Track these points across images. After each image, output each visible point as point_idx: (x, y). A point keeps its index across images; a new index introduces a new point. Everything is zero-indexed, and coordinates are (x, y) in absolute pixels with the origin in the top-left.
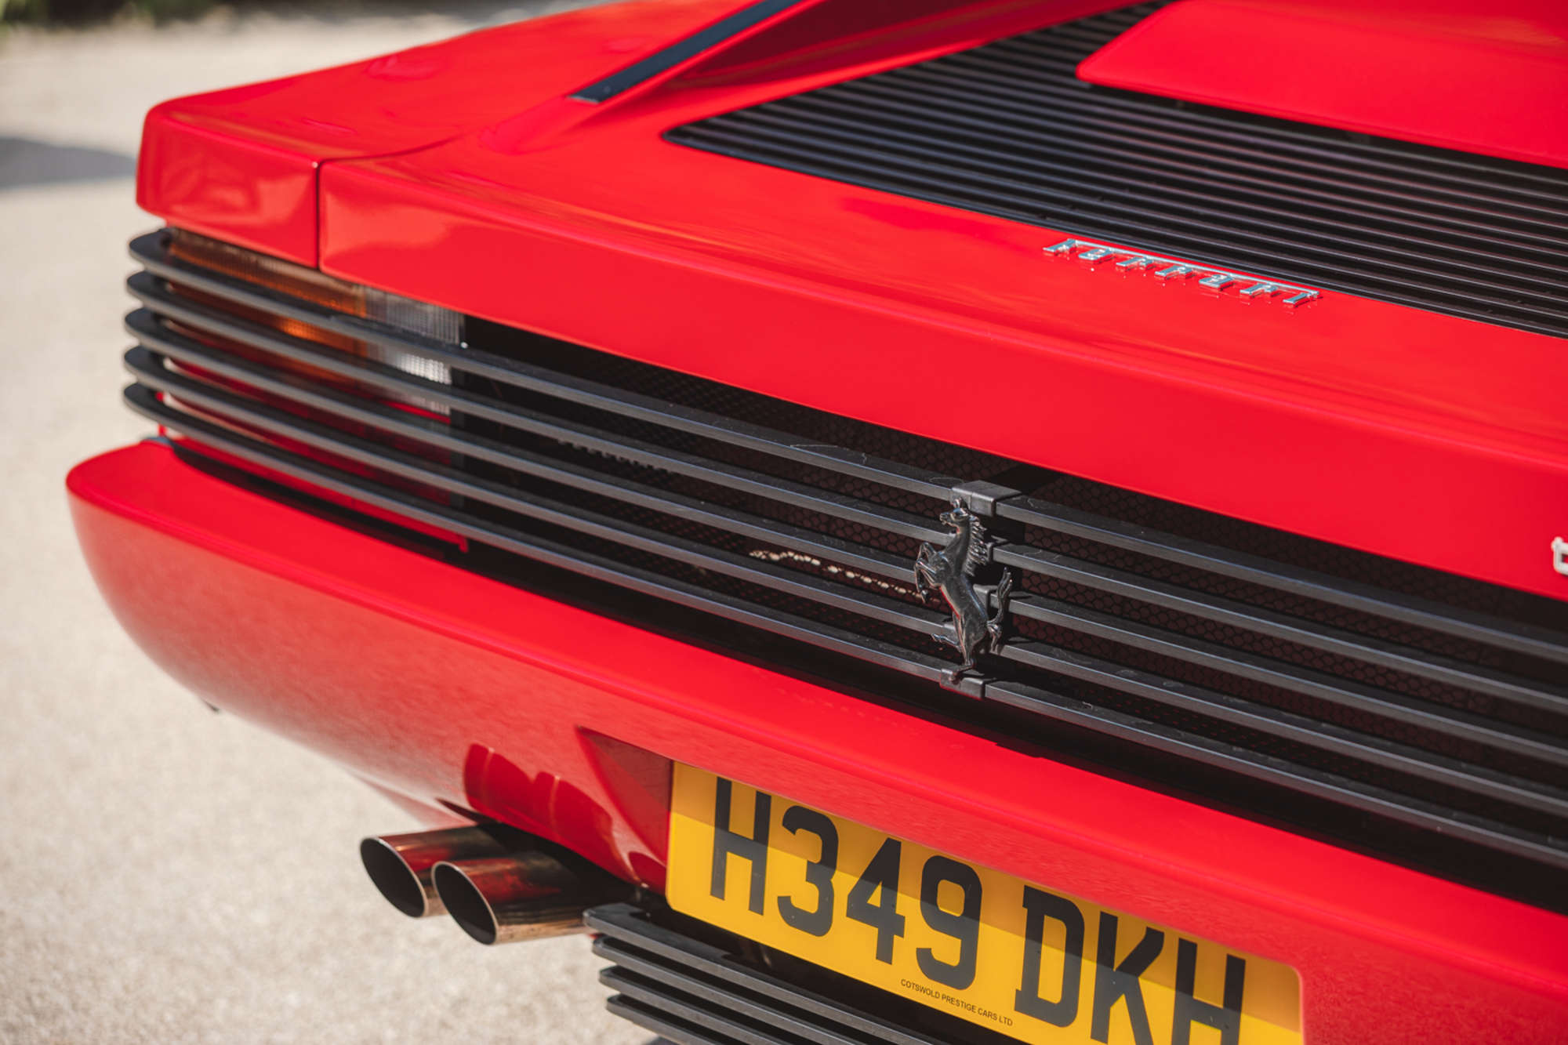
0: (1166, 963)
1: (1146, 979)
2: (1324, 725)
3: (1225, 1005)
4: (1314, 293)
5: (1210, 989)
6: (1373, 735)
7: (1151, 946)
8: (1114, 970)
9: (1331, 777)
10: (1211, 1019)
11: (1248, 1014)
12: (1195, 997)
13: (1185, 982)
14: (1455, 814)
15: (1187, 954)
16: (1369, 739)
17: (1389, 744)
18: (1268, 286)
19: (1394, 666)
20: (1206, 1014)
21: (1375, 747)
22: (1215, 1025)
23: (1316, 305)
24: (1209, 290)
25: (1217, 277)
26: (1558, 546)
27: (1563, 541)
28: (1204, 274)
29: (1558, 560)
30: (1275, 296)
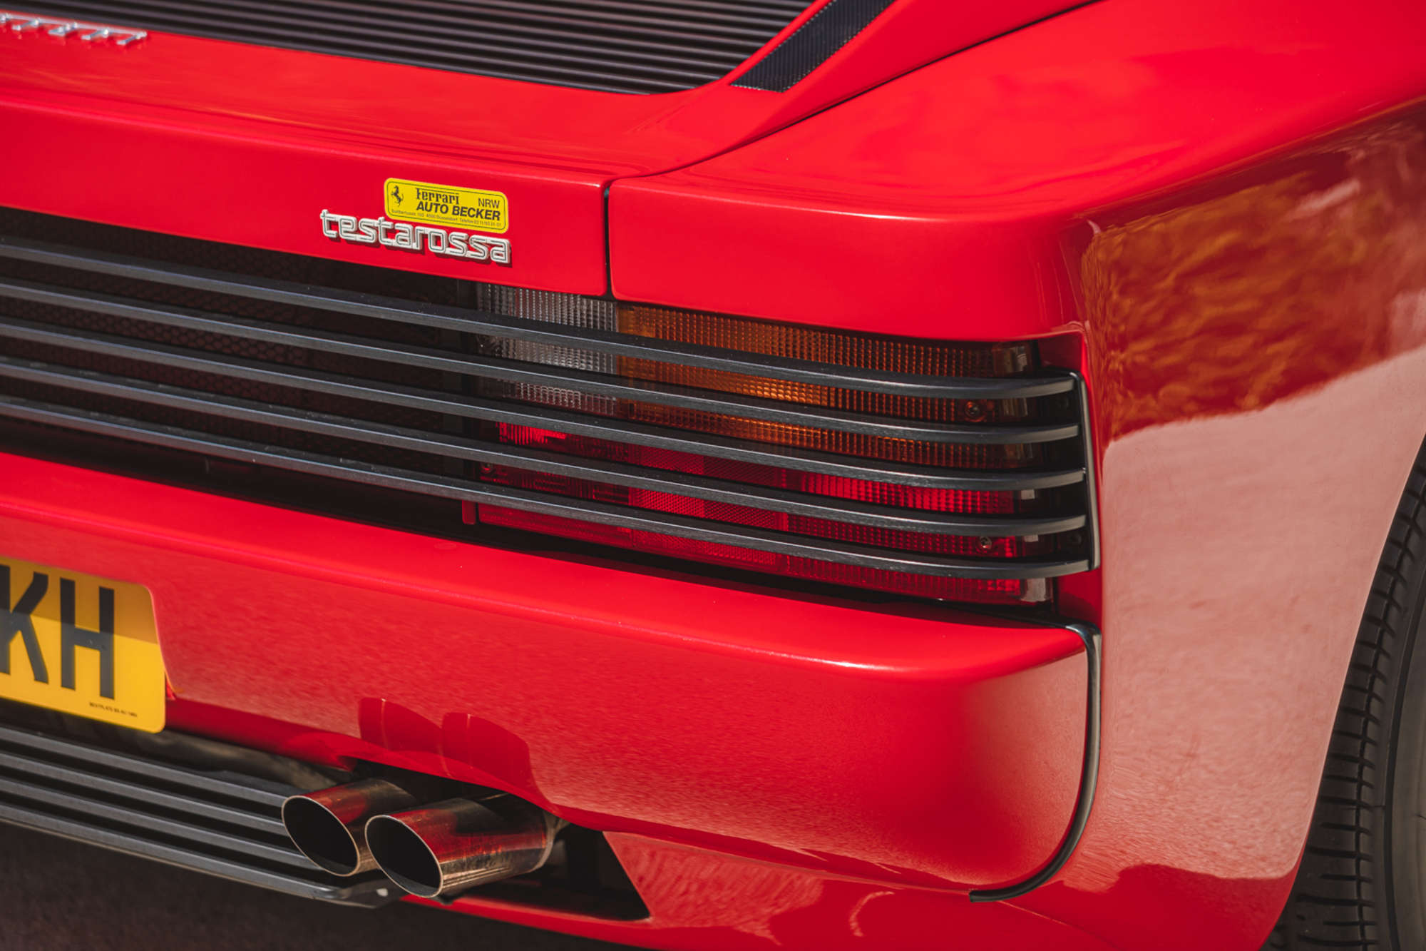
0: (52, 597)
1: (37, 615)
2: (160, 386)
3: (101, 629)
4: (141, 35)
5: (87, 619)
6: (200, 390)
7: (39, 585)
8: (11, 611)
9: (169, 428)
10: (91, 642)
11: (119, 634)
12: (77, 626)
13: (67, 616)
14: (267, 448)
15: (68, 589)
16: (195, 393)
17: (212, 396)
18: (106, 32)
19: (209, 329)
20: (87, 639)
21: (202, 398)
22: (93, 647)
23: (145, 44)
24: (54, 38)
25: (61, 28)
26: (326, 216)
27: (330, 212)
28: (53, 27)
29: (325, 226)
30: (112, 39)
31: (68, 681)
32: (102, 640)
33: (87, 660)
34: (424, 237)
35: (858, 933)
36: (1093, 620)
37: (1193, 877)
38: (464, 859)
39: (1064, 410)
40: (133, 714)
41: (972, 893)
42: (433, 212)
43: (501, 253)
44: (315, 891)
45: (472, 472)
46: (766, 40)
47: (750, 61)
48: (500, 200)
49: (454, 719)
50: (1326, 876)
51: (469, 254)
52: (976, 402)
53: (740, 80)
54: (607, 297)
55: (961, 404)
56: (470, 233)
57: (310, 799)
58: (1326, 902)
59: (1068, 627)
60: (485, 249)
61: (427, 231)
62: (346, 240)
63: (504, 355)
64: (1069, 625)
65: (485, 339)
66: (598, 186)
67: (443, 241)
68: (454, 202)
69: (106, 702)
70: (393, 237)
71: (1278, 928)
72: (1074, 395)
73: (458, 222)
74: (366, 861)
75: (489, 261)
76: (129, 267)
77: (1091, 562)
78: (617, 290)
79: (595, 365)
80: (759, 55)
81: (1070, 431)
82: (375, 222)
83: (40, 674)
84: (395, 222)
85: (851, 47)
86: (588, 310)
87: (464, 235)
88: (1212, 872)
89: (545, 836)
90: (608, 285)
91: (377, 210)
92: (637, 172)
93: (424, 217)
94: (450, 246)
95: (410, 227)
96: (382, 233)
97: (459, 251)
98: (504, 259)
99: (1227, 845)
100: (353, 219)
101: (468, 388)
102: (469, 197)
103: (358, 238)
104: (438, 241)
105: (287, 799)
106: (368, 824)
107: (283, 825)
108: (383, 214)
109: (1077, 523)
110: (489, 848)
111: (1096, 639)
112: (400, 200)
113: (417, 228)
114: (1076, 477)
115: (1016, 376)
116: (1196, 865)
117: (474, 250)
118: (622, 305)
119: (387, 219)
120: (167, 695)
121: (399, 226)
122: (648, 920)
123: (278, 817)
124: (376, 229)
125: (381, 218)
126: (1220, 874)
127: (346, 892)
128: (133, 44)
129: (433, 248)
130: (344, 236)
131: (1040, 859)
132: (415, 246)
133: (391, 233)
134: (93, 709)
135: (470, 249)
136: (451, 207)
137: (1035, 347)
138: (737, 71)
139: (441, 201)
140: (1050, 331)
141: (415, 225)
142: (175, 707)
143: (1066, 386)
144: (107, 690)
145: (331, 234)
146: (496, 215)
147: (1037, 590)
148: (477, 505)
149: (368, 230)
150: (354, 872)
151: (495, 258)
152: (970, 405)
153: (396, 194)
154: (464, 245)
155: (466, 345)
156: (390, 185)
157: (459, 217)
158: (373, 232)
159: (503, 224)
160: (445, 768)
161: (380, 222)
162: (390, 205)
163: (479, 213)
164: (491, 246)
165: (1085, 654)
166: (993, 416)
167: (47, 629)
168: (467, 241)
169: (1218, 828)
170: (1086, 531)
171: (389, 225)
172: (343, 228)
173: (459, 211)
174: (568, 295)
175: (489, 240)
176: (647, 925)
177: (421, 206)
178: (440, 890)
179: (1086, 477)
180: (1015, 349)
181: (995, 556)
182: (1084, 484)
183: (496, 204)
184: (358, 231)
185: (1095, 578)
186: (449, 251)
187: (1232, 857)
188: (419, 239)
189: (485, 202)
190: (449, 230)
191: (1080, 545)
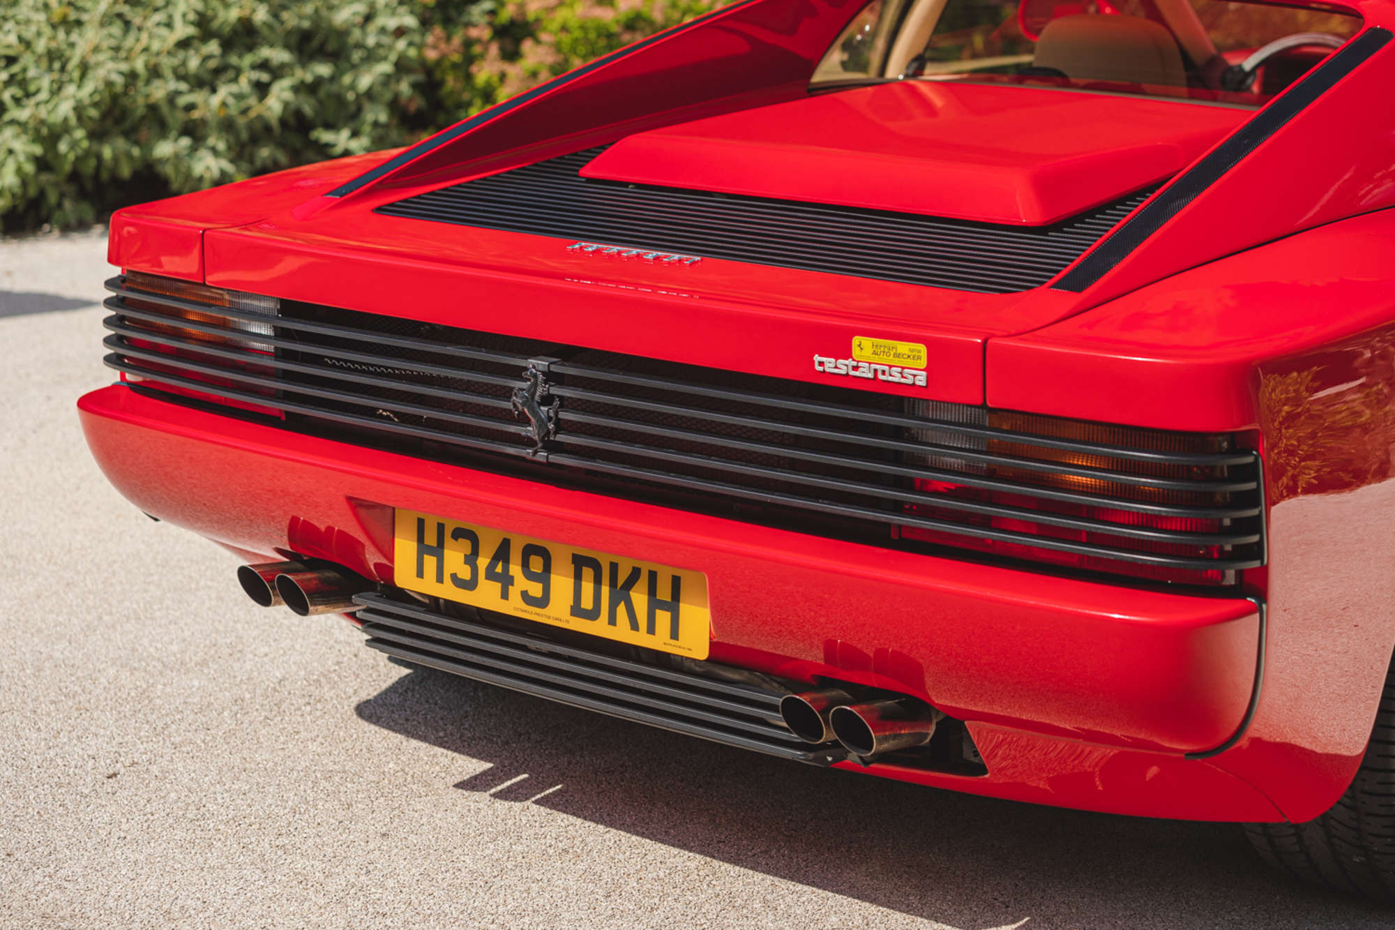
0: (643, 582)
1: (635, 592)
3: (672, 599)
4: (698, 258)
5: (664, 593)
7: (635, 574)
8: (618, 589)
10: (666, 607)
11: (683, 602)
12: (658, 598)
13: (652, 591)
14: (775, 493)
15: (653, 576)
18: (676, 257)
20: (663, 606)
21: (738, 464)
22: (667, 610)
23: (700, 264)
24: (648, 260)
25: (651, 255)
26: (817, 358)
27: (820, 356)
28: (645, 254)
29: (816, 364)
30: (680, 261)
31: (651, 630)
32: (673, 606)
33: (663, 618)
34: (876, 371)
35: (1100, 788)
36: (1262, 595)
37: (1302, 750)
38: (887, 733)
39: (1249, 473)
40: (689, 649)
41: (1187, 755)
42: (881, 356)
43: (921, 380)
44: (794, 754)
45: (897, 507)
46: (1065, 266)
47: (1057, 277)
48: (922, 349)
49: (881, 652)
50: (1379, 756)
51: (903, 381)
52: (1198, 467)
53: (1055, 286)
54: (983, 406)
55: (1189, 468)
56: (903, 368)
57: (798, 697)
58: (1380, 771)
59: (1248, 599)
60: (912, 377)
61: (878, 367)
62: (830, 373)
63: (920, 439)
64: (1249, 597)
65: (908, 429)
66: (979, 341)
67: (887, 373)
68: (894, 350)
69: (673, 642)
70: (857, 370)
71: (1351, 787)
72: (1254, 465)
73: (896, 362)
74: (828, 735)
75: (914, 384)
76: (697, 388)
77: (1262, 562)
78: (990, 402)
79: (974, 445)
80: (1061, 275)
81: (1253, 485)
82: (846, 362)
83: (635, 626)
84: (858, 362)
85: (1117, 268)
86: (971, 414)
87: (900, 370)
88: (1314, 749)
89: (931, 723)
90: (985, 400)
91: (847, 354)
92: (1005, 334)
93: (876, 359)
94: (891, 375)
95: (867, 364)
96: (850, 368)
97: (897, 378)
98: (923, 383)
99: (1320, 734)
100: (833, 360)
101: (897, 458)
102: (903, 347)
103: (836, 371)
104: (884, 373)
105: (781, 700)
106: (832, 711)
107: (781, 716)
108: (851, 357)
109: (1255, 538)
110: (900, 729)
111: (1264, 606)
112: (862, 349)
113: (872, 365)
114: (1255, 512)
115: (1221, 453)
116: (1306, 744)
117: (905, 378)
118: (991, 411)
119: (854, 360)
120: (710, 639)
121: (860, 364)
122: (987, 776)
123: (777, 711)
124: (847, 365)
125: (850, 360)
126: (1319, 750)
127: (811, 755)
128: (694, 263)
129: (881, 377)
130: (828, 370)
131: (1227, 734)
132: (871, 375)
133: (855, 368)
134: (666, 646)
135: (903, 377)
136: (892, 353)
137: (1232, 436)
138: (1050, 282)
139: (886, 350)
140: (1238, 427)
141: (870, 363)
142: (713, 646)
143: (1250, 459)
144: (675, 635)
145: (820, 369)
146: (919, 358)
147: (1230, 578)
148: (900, 526)
149: (842, 367)
150: (821, 741)
151: (918, 383)
152: (1195, 469)
153: (859, 345)
154: (900, 375)
155: (898, 433)
156: (856, 340)
157: (897, 359)
158: (845, 368)
159: (923, 363)
160: (874, 681)
161: (850, 362)
162: (856, 352)
163: (909, 357)
164: (915, 376)
165: (1257, 615)
166: (1209, 475)
167: (639, 599)
168: (901, 373)
169: (1314, 723)
170: (1260, 544)
171: (855, 364)
172: (827, 365)
173: (897, 355)
174: (959, 405)
175: (915, 372)
176: (985, 779)
177: (874, 353)
178: (873, 751)
179: (1261, 512)
180: (1220, 438)
181: (1208, 557)
182: (1259, 516)
183: (919, 352)
184: (836, 367)
185: (1264, 572)
186: (890, 379)
187: (1324, 741)
188: (872, 371)
189: (912, 351)
190: (890, 367)
191: (1257, 551)
